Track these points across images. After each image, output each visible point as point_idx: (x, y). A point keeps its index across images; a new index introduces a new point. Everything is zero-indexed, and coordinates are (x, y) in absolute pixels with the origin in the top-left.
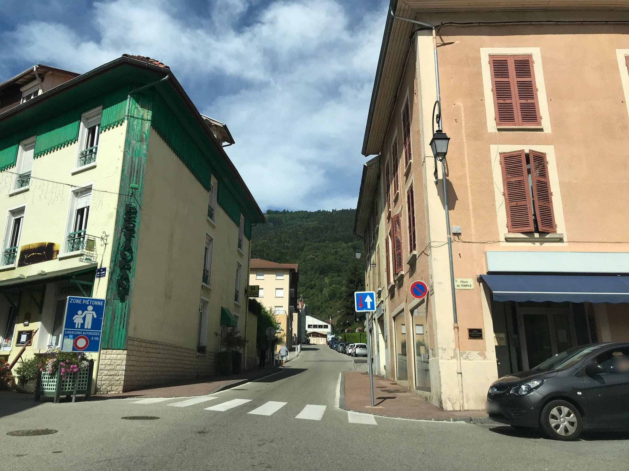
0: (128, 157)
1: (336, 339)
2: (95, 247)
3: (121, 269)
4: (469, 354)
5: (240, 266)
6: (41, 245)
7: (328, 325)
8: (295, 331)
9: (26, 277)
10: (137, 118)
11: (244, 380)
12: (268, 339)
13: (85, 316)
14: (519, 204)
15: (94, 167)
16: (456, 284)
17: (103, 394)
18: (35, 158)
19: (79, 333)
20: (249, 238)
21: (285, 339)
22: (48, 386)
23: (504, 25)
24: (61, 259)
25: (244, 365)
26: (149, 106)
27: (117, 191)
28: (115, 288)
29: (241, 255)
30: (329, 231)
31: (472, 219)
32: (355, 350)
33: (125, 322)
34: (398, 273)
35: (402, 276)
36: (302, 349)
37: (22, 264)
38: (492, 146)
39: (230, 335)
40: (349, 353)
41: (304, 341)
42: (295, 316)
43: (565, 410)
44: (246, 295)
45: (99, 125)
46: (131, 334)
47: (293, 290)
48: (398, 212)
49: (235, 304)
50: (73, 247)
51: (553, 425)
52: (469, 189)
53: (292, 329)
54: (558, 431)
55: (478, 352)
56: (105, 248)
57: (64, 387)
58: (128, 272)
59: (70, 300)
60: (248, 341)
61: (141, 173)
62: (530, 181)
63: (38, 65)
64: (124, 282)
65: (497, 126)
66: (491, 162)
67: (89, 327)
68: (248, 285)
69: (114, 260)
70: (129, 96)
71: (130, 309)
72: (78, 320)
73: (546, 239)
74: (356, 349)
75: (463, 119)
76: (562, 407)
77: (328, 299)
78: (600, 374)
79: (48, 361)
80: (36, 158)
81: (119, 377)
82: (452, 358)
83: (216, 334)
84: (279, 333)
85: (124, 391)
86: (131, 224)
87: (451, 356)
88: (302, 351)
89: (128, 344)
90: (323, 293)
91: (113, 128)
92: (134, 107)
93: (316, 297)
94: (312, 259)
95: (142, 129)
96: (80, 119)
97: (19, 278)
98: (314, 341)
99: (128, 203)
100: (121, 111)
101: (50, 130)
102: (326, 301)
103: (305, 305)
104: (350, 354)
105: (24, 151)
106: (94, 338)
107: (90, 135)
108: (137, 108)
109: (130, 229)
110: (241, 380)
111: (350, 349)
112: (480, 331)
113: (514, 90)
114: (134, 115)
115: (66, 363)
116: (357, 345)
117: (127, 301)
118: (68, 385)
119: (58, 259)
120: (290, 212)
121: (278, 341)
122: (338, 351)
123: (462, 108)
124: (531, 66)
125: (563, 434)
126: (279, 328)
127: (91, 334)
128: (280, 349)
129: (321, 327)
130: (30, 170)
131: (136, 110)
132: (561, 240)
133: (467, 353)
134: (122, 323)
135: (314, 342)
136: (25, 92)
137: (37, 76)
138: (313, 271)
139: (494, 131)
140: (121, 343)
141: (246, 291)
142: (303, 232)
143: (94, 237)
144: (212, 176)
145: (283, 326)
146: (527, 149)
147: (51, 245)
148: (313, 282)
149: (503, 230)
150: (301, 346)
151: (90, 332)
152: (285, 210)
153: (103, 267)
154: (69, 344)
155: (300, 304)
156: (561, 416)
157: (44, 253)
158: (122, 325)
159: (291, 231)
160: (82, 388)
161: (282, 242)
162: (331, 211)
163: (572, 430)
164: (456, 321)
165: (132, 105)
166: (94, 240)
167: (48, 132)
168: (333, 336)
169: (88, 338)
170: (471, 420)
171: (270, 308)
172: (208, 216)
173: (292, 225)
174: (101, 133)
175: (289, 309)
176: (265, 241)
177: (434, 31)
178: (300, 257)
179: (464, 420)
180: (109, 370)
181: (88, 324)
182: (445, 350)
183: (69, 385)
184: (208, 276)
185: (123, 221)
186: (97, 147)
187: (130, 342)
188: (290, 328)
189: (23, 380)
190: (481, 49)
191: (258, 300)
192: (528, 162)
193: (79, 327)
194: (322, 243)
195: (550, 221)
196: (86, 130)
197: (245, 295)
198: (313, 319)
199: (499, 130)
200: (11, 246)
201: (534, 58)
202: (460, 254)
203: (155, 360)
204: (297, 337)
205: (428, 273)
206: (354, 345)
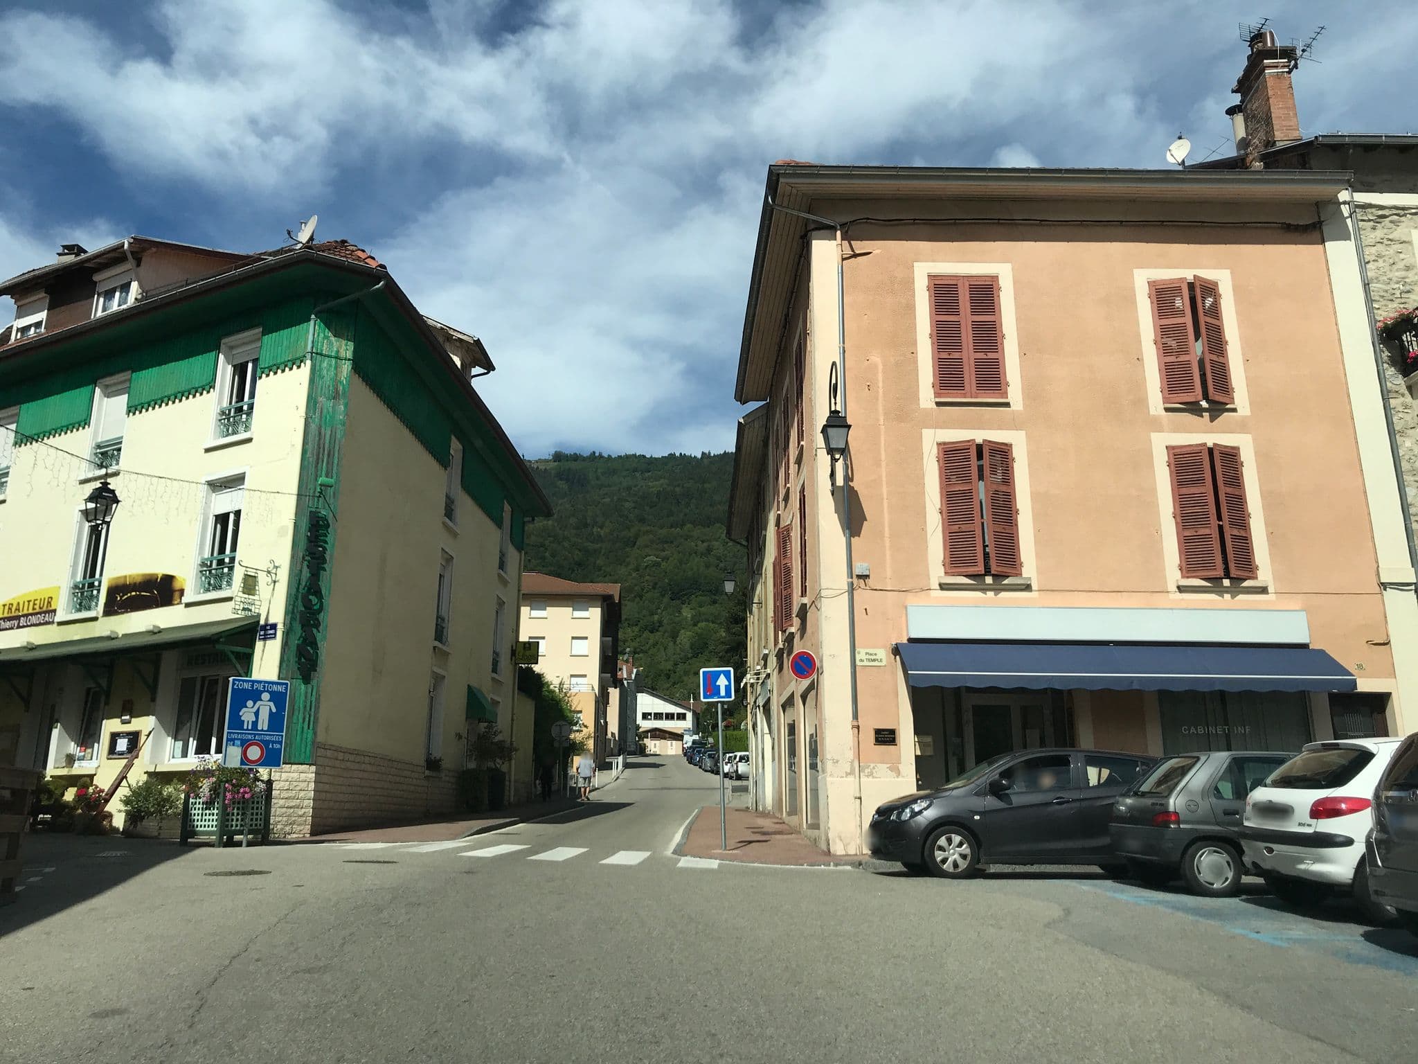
0: (313, 426)
1: (703, 743)
2: (257, 588)
3: (303, 626)
4: (874, 768)
5: (501, 604)
6: (148, 578)
7: (685, 714)
8: (613, 727)
9: (120, 636)
10: (328, 357)
11: (513, 819)
12: (556, 744)
13: (259, 709)
14: (964, 528)
15: (249, 440)
16: (858, 657)
17: (278, 837)
18: (129, 415)
19: (250, 737)
20: (519, 548)
21: (590, 744)
22: (201, 821)
23: (955, 224)
24: (188, 605)
25: (511, 794)
26: (350, 334)
27: (295, 490)
28: (293, 659)
29: (504, 582)
30: (694, 501)
31: (888, 553)
32: (737, 767)
33: (312, 718)
34: (786, 630)
35: (792, 635)
36: (627, 766)
37: (110, 610)
38: (925, 431)
39: (483, 738)
40: (725, 772)
41: (633, 748)
42: (614, 694)
43: (957, 839)
44: (513, 660)
45: (255, 361)
46: (320, 739)
47: (609, 641)
48: (788, 522)
49: (493, 679)
50: (209, 584)
51: (939, 859)
52: (885, 501)
53: (606, 723)
54: (945, 866)
55: (888, 765)
56: (274, 589)
57: (230, 823)
58: (315, 631)
59: (234, 684)
60: (516, 750)
61: (336, 455)
62: (981, 491)
63: (132, 238)
64: (309, 648)
65: (935, 397)
66: (922, 459)
67: (265, 728)
68: (517, 641)
69: (290, 611)
70: (313, 316)
71: (319, 696)
72: (247, 715)
73: (1003, 587)
74: (739, 763)
75: (881, 385)
76: (953, 835)
77: (690, 655)
78: (1007, 792)
79: (202, 782)
80: (131, 414)
81: (303, 810)
82: (847, 774)
83: (459, 736)
84: (578, 731)
85: (312, 834)
86: (321, 547)
87: (846, 772)
88: (626, 770)
89: (318, 755)
90: (678, 642)
91: (283, 371)
92: (322, 335)
93: (662, 649)
94: (654, 566)
95: (336, 375)
96: (217, 348)
97: (109, 638)
98: (655, 747)
99: (314, 510)
100: (299, 343)
101: (160, 364)
102: (685, 660)
103: (635, 670)
104: (726, 775)
105: (105, 396)
106: (273, 746)
107: (236, 376)
108: (328, 338)
109: (317, 556)
110: (508, 820)
111: (726, 764)
112: (892, 732)
113: (967, 336)
114: (322, 351)
115: (233, 785)
116: (740, 756)
117: (314, 682)
118: (235, 820)
119: (184, 605)
120: (607, 456)
121: (577, 748)
122: (703, 770)
123: (880, 367)
124: (995, 295)
125: (951, 870)
126: (577, 722)
127: (268, 738)
128: (581, 764)
129: (670, 716)
130: (120, 435)
131: (325, 341)
132: (1028, 588)
133: (872, 767)
134: (307, 719)
135: (655, 750)
136: (101, 283)
137: (129, 256)
138: (656, 591)
139: (930, 407)
140: (305, 752)
141: (513, 653)
142: (635, 502)
143: (255, 571)
144: (453, 437)
145: (587, 717)
146: (979, 436)
147: (169, 579)
148: (656, 617)
149: (936, 571)
150: (624, 759)
151: (267, 735)
152: (594, 452)
153: (271, 621)
154: (235, 755)
155: (624, 668)
156: (951, 847)
157: (156, 592)
158: (306, 723)
159: (607, 500)
160: (256, 825)
161: (586, 525)
162: (699, 456)
163: (963, 865)
164: (855, 716)
165: (319, 333)
166: (256, 575)
167: (155, 367)
168: (696, 737)
169: (264, 745)
170: (860, 864)
171: (559, 680)
172: (446, 515)
173: (609, 486)
174: (260, 378)
175: (601, 680)
176: (547, 524)
177: (839, 233)
178: (628, 560)
179: (852, 864)
180: (286, 798)
181: (263, 724)
182: (837, 762)
183: (237, 820)
184: (443, 628)
185: (306, 541)
186: (253, 404)
187: (321, 752)
188: (602, 721)
189: (134, 817)
190: (915, 264)
191: (537, 668)
192: (980, 456)
193: (250, 728)
194: (678, 529)
195: (1012, 557)
196: (230, 369)
197: (511, 659)
198: (653, 701)
199: (938, 404)
200: (85, 577)
201: (1002, 282)
202: (866, 609)
203: (357, 781)
204: (617, 738)
205: (818, 639)
206: (736, 756)
